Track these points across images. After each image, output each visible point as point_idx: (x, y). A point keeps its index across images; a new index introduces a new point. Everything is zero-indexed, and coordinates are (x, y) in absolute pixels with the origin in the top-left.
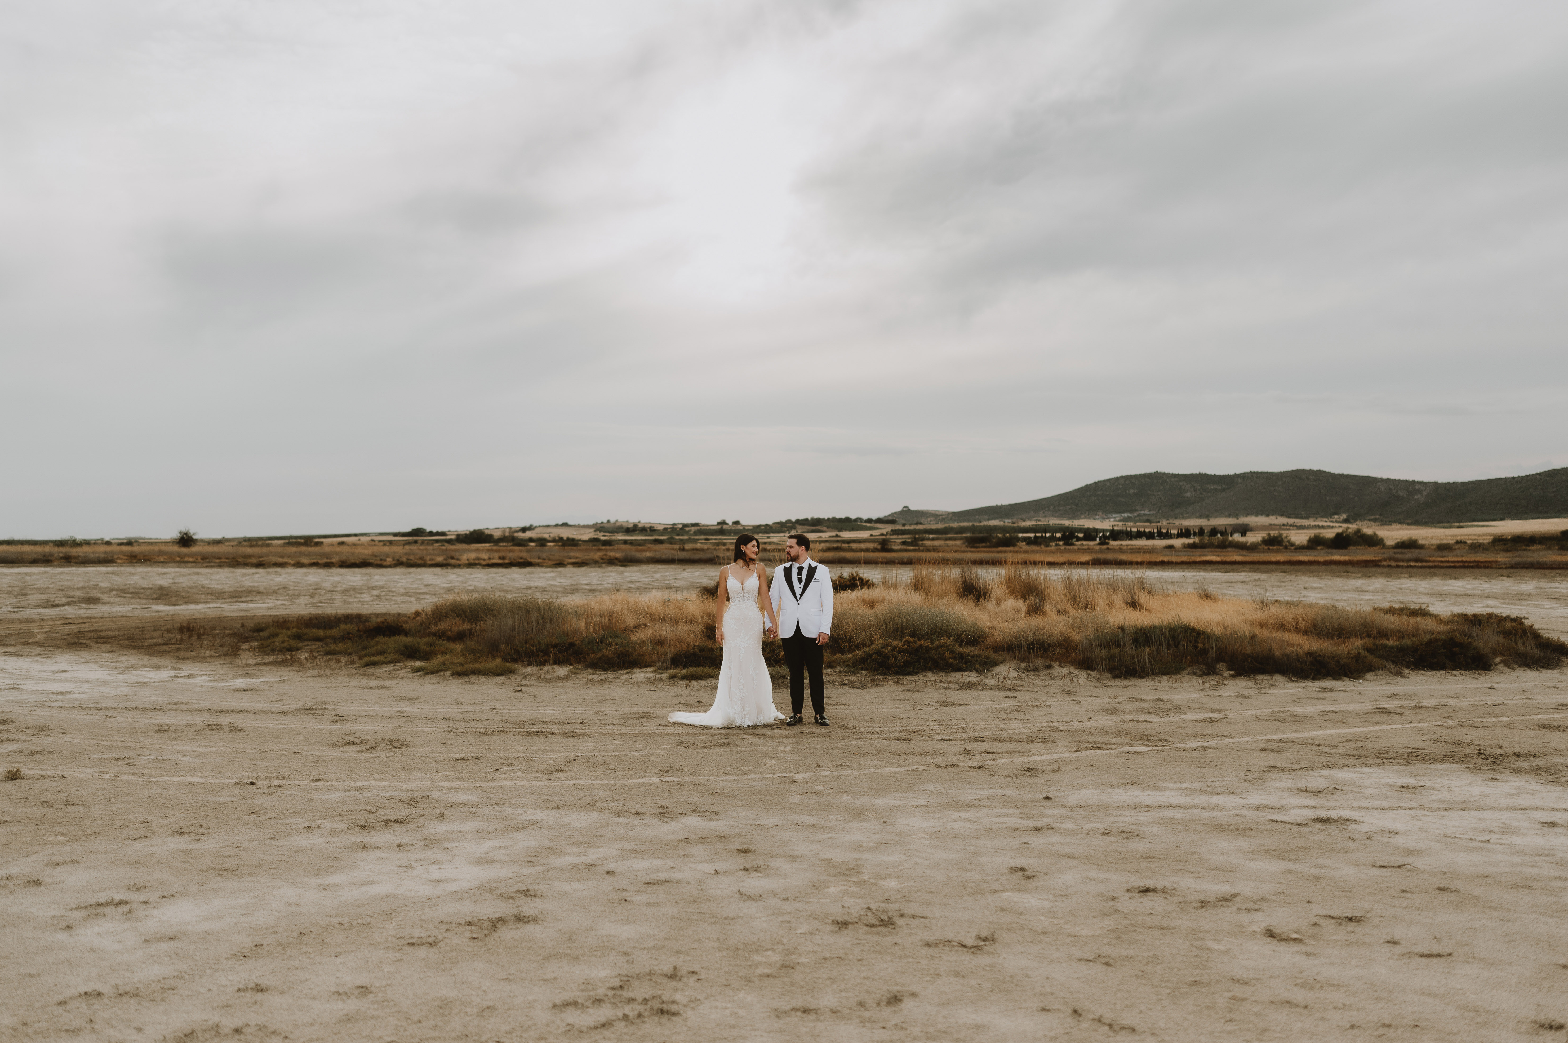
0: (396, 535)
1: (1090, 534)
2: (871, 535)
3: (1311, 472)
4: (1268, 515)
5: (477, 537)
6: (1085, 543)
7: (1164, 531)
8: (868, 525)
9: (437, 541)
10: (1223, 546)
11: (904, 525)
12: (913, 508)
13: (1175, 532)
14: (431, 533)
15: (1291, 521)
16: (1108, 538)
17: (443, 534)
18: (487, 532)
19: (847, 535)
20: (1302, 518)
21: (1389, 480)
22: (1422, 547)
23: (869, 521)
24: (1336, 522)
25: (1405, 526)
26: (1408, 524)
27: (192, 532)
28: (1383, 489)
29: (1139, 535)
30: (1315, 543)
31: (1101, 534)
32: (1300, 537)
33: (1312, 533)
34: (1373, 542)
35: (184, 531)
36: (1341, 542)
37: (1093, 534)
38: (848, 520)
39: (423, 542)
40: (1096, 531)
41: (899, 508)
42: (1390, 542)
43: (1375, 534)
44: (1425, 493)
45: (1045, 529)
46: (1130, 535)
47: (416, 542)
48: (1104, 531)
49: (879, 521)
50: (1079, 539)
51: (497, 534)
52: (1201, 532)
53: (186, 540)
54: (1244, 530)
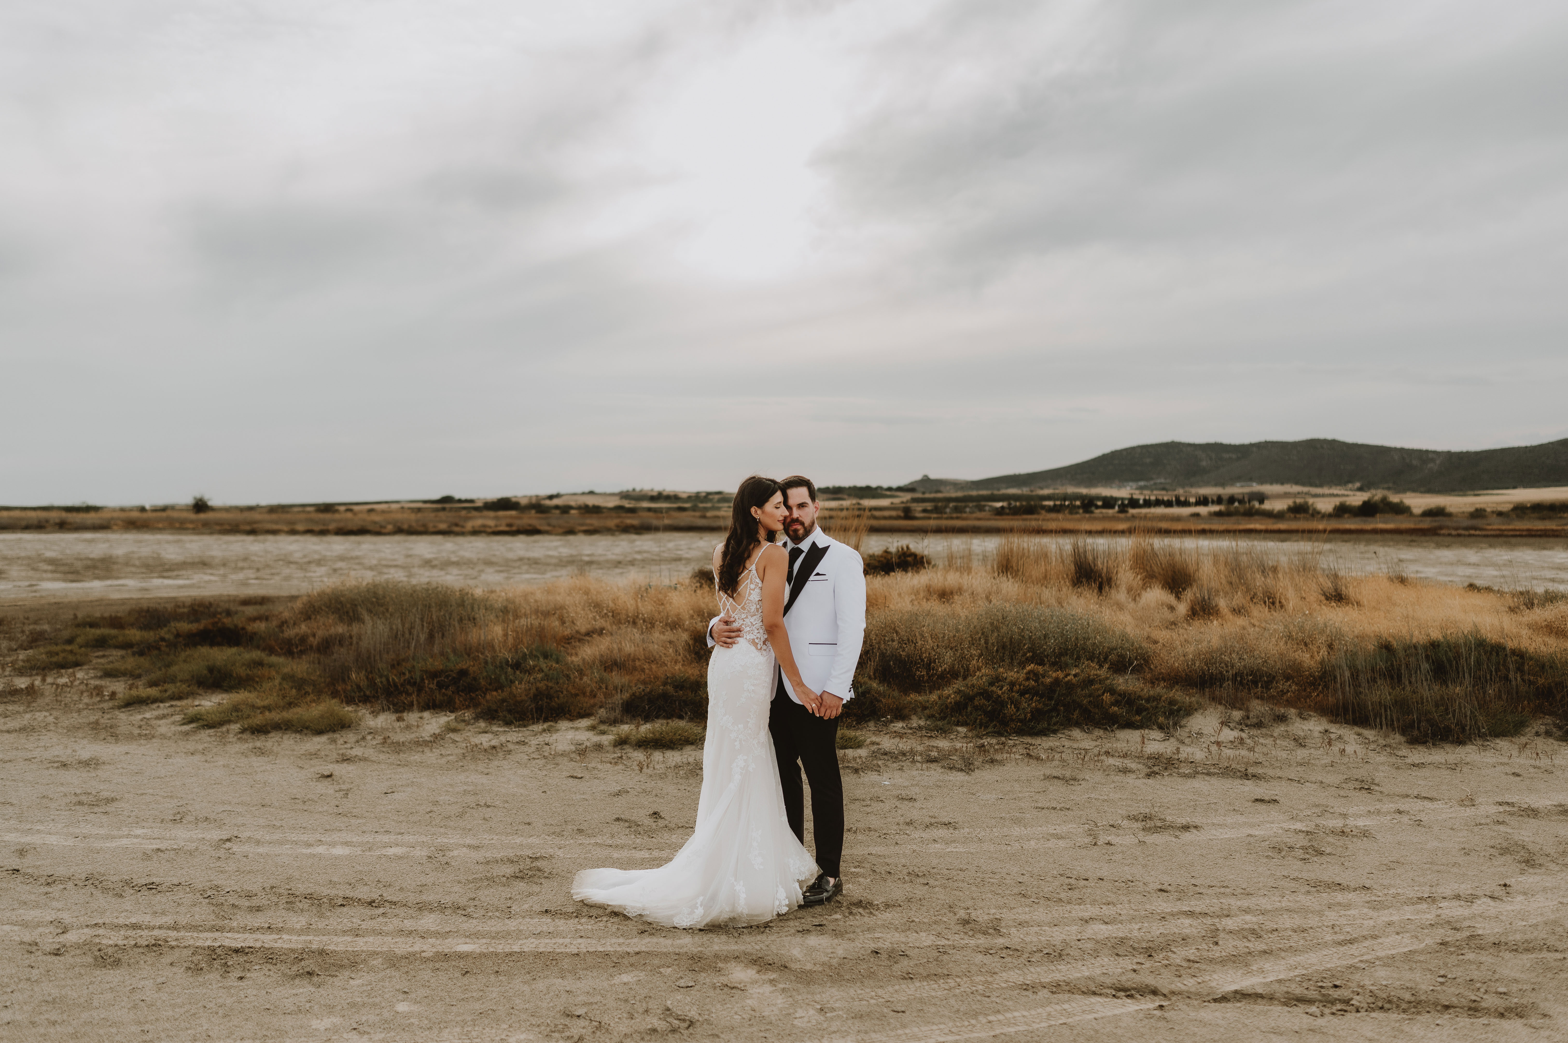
0: (425, 502)
1: (1108, 502)
2: (892, 503)
3: (1325, 441)
4: (1282, 484)
5: (504, 504)
6: (1104, 511)
7: (1182, 499)
8: (888, 493)
9: (464, 508)
10: (1251, 514)
11: (924, 493)
12: (933, 476)
13: (1193, 500)
14: (460, 501)
15: (1305, 489)
16: (1127, 506)
17: (472, 501)
18: (514, 500)
19: (868, 503)
20: (1316, 486)
21: (1402, 450)
22: (1450, 515)
23: (890, 489)
24: (1351, 490)
25: (1420, 495)
26: (1421, 492)
27: (206, 497)
28: (1396, 457)
29: (1158, 503)
30: (1342, 511)
31: (1120, 502)
32: (1325, 505)
33: (1337, 501)
34: (1401, 510)
35: (198, 496)
36: (1368, 510)
37: (1111, 502)
38: (868, 488)
39: (451, 509)
41: (918, 477)
42: (1417, 511)
43: (1402, 502)
44: (1438, 462)
45: (1063, 498)
46: (1148, 504)
47: (444, 509)
48: (1120, 499)
49: (900, 489)
50: (1095, 507)
51: (524, 502)
52: (1219, 500)
53: (200, 506)
54: (1262, 498)
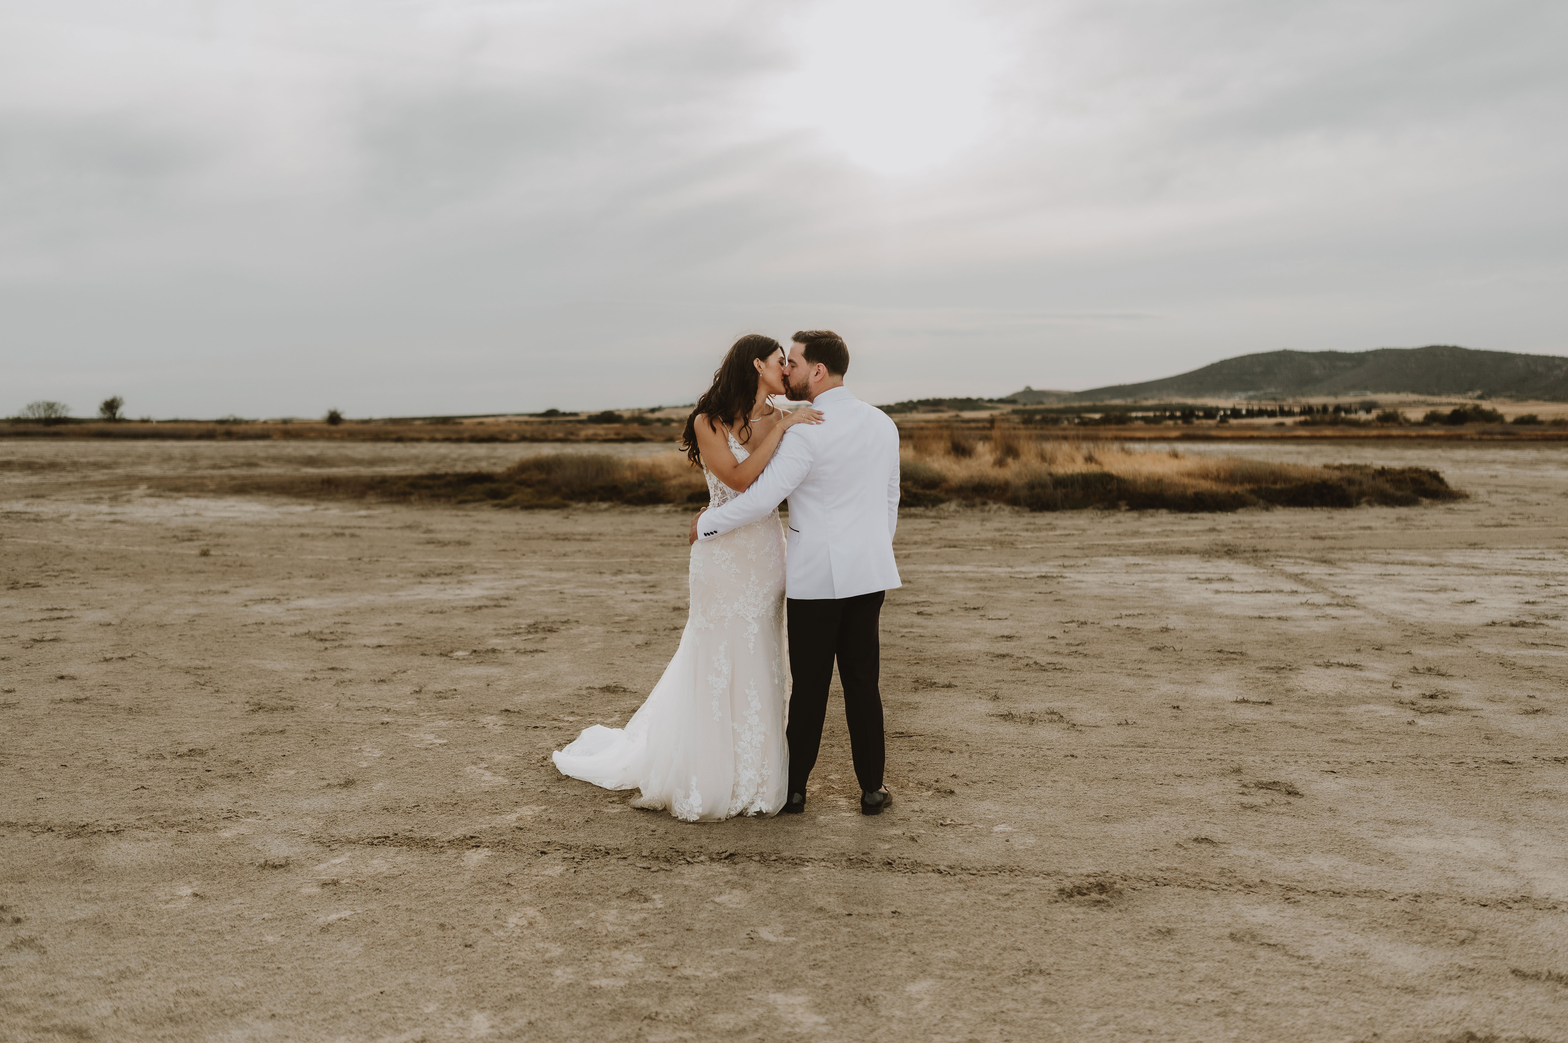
0: (531, 415)
1: (1210, 413)
2: (992, 415)
3: (1445, 348)
4: (1398, 392)
5: (608, 417)
6: (1205, 421)
8: (989, 405)
9: (570, 422)
11: (1025, 404)
12: (1036, 387)
13: (1297, 409)
14: (564, 414)
15: (1422, 398)
16: (1229, 416)
17: (575, 414)
18: (617, 413)
19: (967, 415)
20: (1433, 394)
21: (1527, 357)
23: (991, 401)
24: (1470, 398)
26: (1545, 400)
27: (340, 410)
29: (1261, 413)
30: (1432, 419)
31: (1221, 413)
32: (1416, 414)
33: (1431, 410)
35: (332, 409)
36: (1456, 418)
37: (1214, 412)
38: (969, 400)
39: (557, 422)
40: (1218, 409)
41: (1020, 388)
42: (1509, 419)
43: (1494, 410)
45: (1165, 408)
46: (1250, 414)
47: (549, 422)
48: (1225, 410)
49: (1001, 401)
50: (1198, 417)
51: (626, 415)
52: (1324, 410)
53: (334, 419)
54: (1368, 407)
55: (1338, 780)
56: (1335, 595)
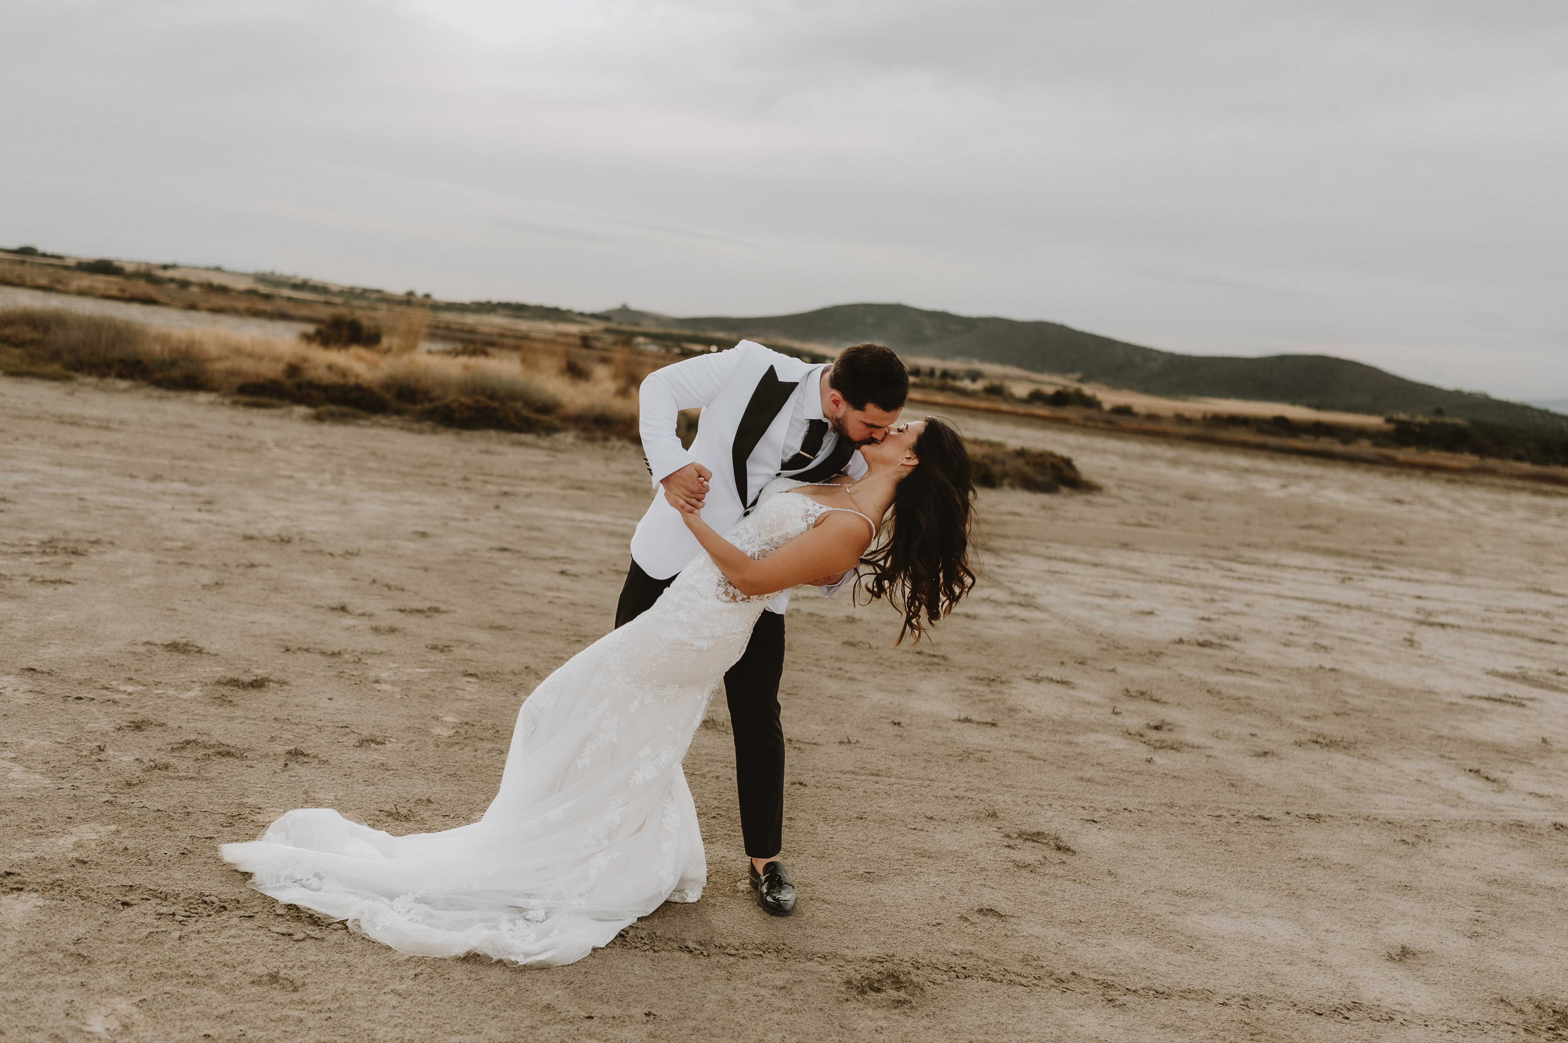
8: (580, 319)
10: (943, 388)
11: (620, 324)
32: (1020, 390)
33: (1034, 387)
43: (1091, 395)
49: (593, 316)
55: (1104, 833)
56: (1013, 593)
